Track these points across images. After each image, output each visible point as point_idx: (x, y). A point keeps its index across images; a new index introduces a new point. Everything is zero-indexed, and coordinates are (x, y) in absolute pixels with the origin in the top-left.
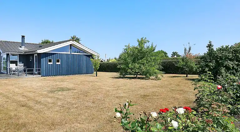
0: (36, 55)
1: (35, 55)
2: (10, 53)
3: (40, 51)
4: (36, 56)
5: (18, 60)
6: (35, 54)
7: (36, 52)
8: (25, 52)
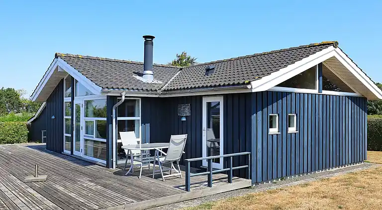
1: (205, 100)
2: (123, 93)
5: (140, 118)
7: (249, 87)
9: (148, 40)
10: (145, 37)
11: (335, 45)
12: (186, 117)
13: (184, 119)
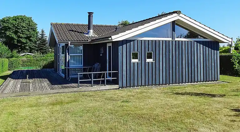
0: (111, 45)
1: (108, 45)
2: (70, 43)
3: (116, 38)
4: (110, 47)
5: (82, 54)
6: (108, 42)
7: (110, 39)
8: (93, 41)
9: (90, 14)
10: (89, 13)
11: (178, 12)
12: (102, 54)
13: (101, 55)
